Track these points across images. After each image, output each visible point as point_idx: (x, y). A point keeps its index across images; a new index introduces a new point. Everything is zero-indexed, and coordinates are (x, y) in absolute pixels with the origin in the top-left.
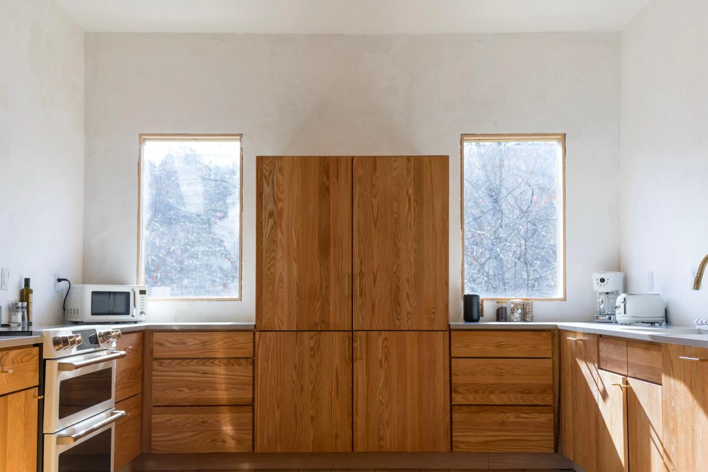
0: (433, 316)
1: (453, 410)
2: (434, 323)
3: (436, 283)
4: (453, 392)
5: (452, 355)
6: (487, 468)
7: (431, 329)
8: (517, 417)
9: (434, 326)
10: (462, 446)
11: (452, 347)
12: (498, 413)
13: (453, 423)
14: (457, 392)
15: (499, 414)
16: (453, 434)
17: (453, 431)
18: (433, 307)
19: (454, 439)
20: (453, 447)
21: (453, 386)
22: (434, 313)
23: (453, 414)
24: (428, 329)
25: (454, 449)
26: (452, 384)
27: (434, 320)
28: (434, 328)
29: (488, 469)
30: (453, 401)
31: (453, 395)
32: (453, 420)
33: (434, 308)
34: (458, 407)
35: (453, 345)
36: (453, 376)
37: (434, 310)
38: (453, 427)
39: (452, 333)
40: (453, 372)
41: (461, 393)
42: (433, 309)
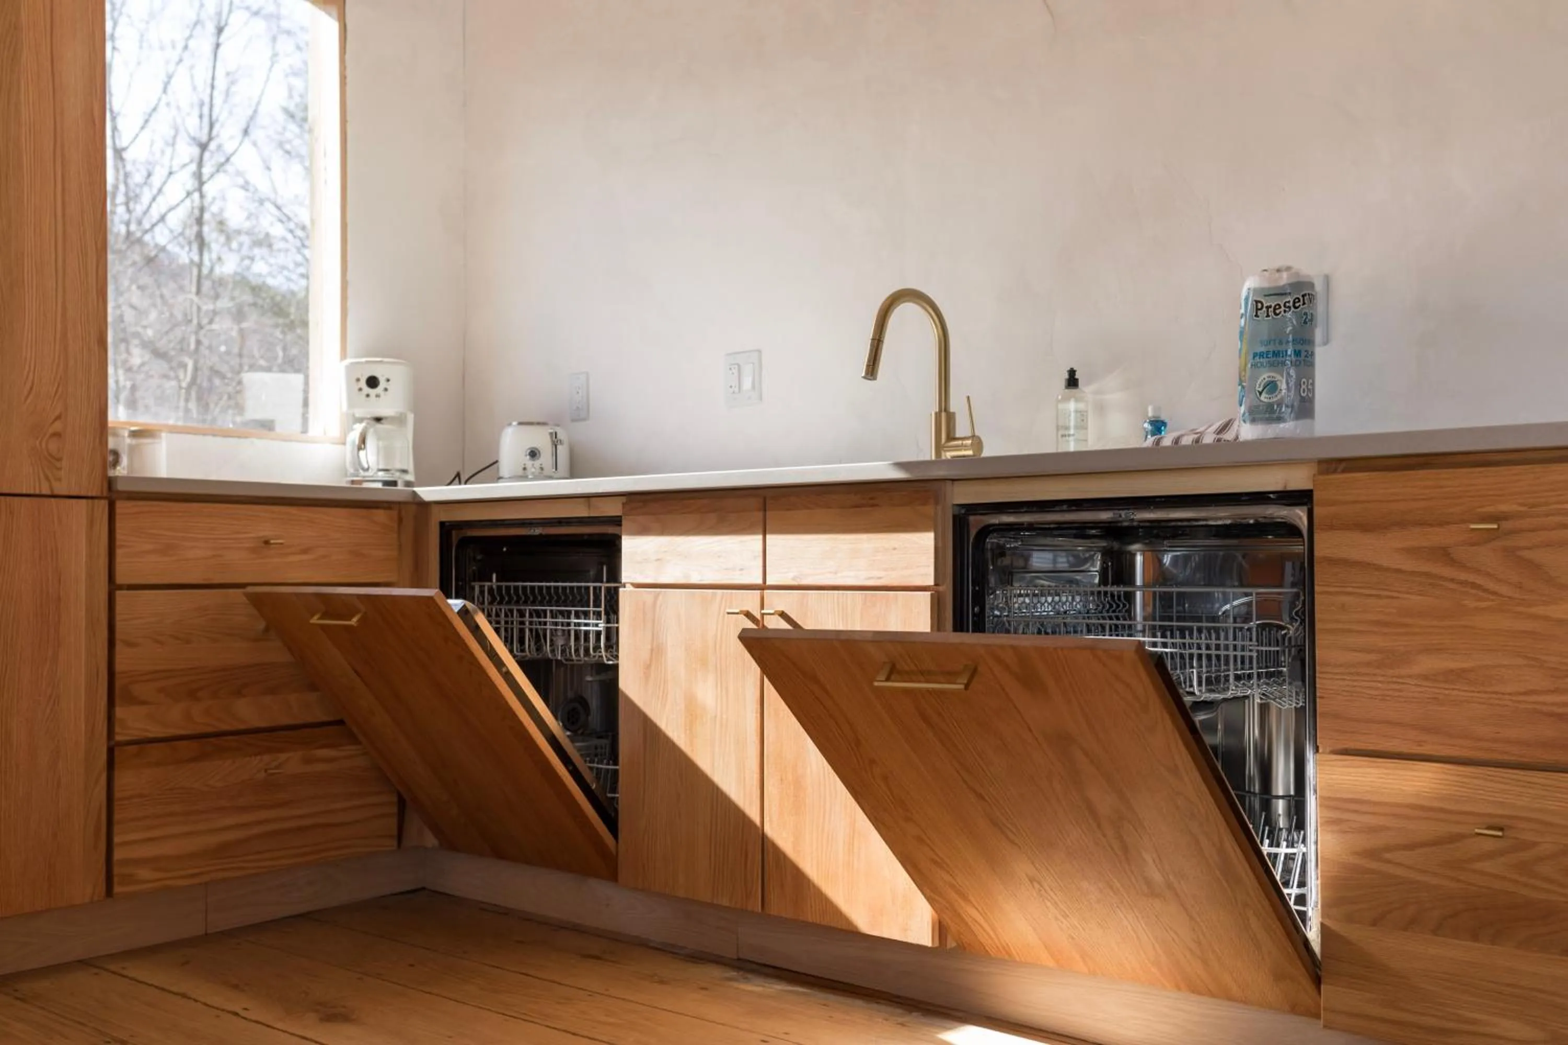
0: (53, 446)
1: (117, 760)
2: (60, 469)
3: (64, 335)
4: (118, 701)
5: (120, 579)
6: (204, 932)
7: (45, 491)
8: (307, 761)
9: (59, 480)
10: (144, 873)
11: (119, 552)
12: (256, 755)
13: (116, 803)
14: (133, 700)
15: (259, 757)
16: (117, 839)
17: (116, 828)
18: (57, 413)
19: (118, 855)
20: (116, 879)
21: (118, 683)
22: (57, 435)
23: (117, 774)
24: (35, 488)
25: (117, 889)
26: (117, 676)
27: (59, 460)
28: (61, 489)
29: (206, 934)
30: (117, 729)
31: (119, 712)
32: (117, 794)
33: (58, 418)
34: (133, 749)
35: (122, 546)
36: (119, 647)
37: (57, 426)
38: (117, 816)
39: (122, 507)
40: (119, 635)
41: (144, 703)
42: (53, 422)
